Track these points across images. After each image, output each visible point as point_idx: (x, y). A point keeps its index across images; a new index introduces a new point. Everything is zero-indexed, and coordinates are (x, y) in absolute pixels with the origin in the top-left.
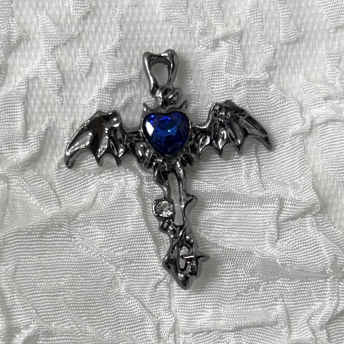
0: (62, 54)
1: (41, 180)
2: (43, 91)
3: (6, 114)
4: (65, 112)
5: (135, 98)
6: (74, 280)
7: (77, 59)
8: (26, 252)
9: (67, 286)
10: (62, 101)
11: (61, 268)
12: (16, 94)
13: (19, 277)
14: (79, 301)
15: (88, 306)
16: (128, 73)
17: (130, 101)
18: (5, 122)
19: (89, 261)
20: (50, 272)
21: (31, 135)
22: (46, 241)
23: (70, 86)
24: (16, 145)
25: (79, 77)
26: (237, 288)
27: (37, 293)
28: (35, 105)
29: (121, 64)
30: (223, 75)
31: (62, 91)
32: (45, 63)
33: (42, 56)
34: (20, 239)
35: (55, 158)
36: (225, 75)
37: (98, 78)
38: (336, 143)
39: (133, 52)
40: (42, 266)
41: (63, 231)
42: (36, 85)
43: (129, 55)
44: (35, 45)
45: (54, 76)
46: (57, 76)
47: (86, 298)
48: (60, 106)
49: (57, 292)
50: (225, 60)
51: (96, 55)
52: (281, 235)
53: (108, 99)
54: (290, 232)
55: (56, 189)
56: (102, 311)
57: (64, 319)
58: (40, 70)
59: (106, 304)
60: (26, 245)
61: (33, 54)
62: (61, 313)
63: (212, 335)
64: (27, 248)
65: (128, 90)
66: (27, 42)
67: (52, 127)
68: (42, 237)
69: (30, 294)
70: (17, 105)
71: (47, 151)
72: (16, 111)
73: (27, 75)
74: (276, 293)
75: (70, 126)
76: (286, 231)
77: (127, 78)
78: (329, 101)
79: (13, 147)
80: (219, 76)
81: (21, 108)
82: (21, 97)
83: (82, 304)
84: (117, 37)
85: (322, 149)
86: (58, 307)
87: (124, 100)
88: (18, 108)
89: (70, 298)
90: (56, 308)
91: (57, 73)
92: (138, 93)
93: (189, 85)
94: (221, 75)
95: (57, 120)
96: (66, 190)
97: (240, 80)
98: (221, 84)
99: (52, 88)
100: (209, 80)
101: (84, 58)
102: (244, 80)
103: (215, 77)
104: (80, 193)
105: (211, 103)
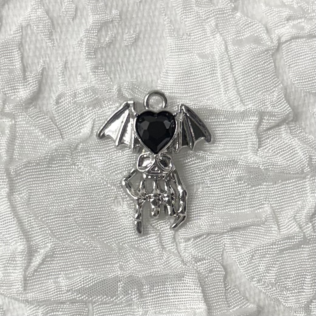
0: (49, 3)
1: (43, 116)
2: (36, 36)
3: (6, 60)
4: (57, 54)
5: (118, 35)
6: (81, 202)
7: (63, 6)
8: (37, 181)
9: (76, 207)
10: (53, 44)
11: (68, 192)
12: (12, 42)
13: (33, 203)
14: (87, 220)
15: (96, 224)
16: (109, 14)
17: (114, 39)
18: (5, 66)
19: (93, 184)
20: (59, 197)
21: (29, 77)
22: (53, 170)
23: (59, 30)
24: (17, 86)
25: (66, 21)
26: (226, 195)
27: (51, 216)
28: (29, 49)
29: (101, 7)
31: (52, 35)
32: (36, 11)
33: (32, 5)
34: (30, 170)
35: (52, 95)
36: (195, 8)
37: (83, 21)
38: (300, 58)
40: (52, 192)
41: (67, 160)
42: (29, 32)
45: (44, 22)
46: (47, 21)
47: (94, 217)
48: (51, 48)
49: (68, 214)
52: (261, 144)
53: (94, 38)
54: (268, 141)
55: (56, 123)
56: (109, 228)
57: (76, 237)
58: (31, 18)
59: (112, 221)
60: (36, 175)
61: (24, 4)
62: (73, 232)
63: (209, 239)
64: (37, 177)
65: (110, 29)
67: (47, 68)
68: (49, 167)
69: (44, 217)
70: (14, 51)
71: (45, 90)
72: (13, 56)
73: (20, 23)
75: (62, 65)
76: (264, 140)
77: (109, 18)
78: (290, 21)
79: (15, 88)
80: (190, 10)
81: (18, 54)
82: (17, 44)
83: (91, 222)
85: (288, 64)
86: (70, 227)
87: (108, 38)
88: (15, 53)
89: (80, 217)
90: (68, 227)
91: (48, 19)
92: (120, 31)
93: (164, 21)
94: (192, 9)
95: (50, 61)
96: (65, 123)
97: (210, 12)
98: (193, 17)
99: (44, 33)
100: (182, 14)
101: (70, 4)
102: (213, 11)
103: (187, 11)
104: (78, 124)
105: (185, 34)
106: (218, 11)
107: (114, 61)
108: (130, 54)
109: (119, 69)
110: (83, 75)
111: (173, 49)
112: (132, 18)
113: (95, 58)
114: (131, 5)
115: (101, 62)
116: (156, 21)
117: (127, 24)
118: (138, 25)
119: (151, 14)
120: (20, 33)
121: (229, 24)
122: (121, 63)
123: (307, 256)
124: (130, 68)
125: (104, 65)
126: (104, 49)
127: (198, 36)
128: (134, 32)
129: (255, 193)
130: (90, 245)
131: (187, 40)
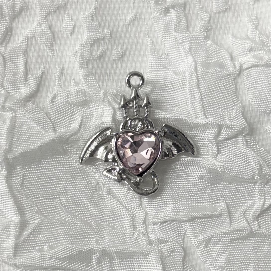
0: (53, 19)
1: (39, 111)
2: (39, 47)
3: (12, 64)
4: (56, 62)
5: (108, 51)
6: (67, 186)
7: (64, 23)
10: (53, 53)
12: (19, 49)
13: (25, 186)
16: (102, 32)
17: (104, 53)
18: (10, 70)
21: (30, 79)
23: (59, 42)
24: (19, 87)
25: (65, 36)
26: (189, 190)
27: (40, 197)
28: (33, 56)
29: (96, 26)
30: (173, 34)
31: (53, 46)
32: (41, 26)
33: (38, 21)
35: (49, 94)
36: (174, 33)
37: (80, 36)
39: (106, 17)
42: (34, 42)
43: (102, 20)
44: (33, 13)
45: (47, 35)
46: (49, 35)
48: (52, 57)
49: (54, 196)
50: (174, 23)
51: (77, 19)
52: (220, 151)
53: (87, 51)
56: (90, 208)
58: (36, 31)
59: (93, 203)
61: (31, 19)
62: (58, 211)
65: (102, 45)
66: (27, 11)
67: (46, 73)
69: (34, 198)
70: (20, 57)
72: (19, 61)
73: (27, 35)
74: (219, 193)
75: (59, 71)
77: (101, 36)
79: (17, 88)
80: (169, 34)
81: (23, 59)
82: (22, 51)
84: (93, 5)
87: (99, 52)
88: (20, 59)
90: (54, 207)
91: (50, 33)
92: (110, 47)
93: (147, 42)
94: (171, 34)
95: (50, 67)
96: (58, 118)
97: (185, 37)
98: (171, 40)
99: (46, 44)
100: (162, 37)
101: (69, 21)
102: (188, 37)
103: (167, 35)
104: (69, 120)
105: (164, 54)
106: (192, 38)
107: (103, 71)
108: (117, 67)
109: (106, 78)
110: (76, 80)
111: (153, 65)
112: (121, 37)
113: (87, 67)
114: (120, 27)
115: (92, 71)
116: (141, 41)
117: (117, 42)
118: (126, 43)
119: (137, 35)
120: (26, 42)
121: (201, 49)
122: (108, 73)
123: (252, 247)
124: (116, 78)
125: (94, 74)
126: (95, 61)
127: (174, 56)
128: (121, 49)
129: (213, 190)
130: (72, 221)
131: (165, 59)
